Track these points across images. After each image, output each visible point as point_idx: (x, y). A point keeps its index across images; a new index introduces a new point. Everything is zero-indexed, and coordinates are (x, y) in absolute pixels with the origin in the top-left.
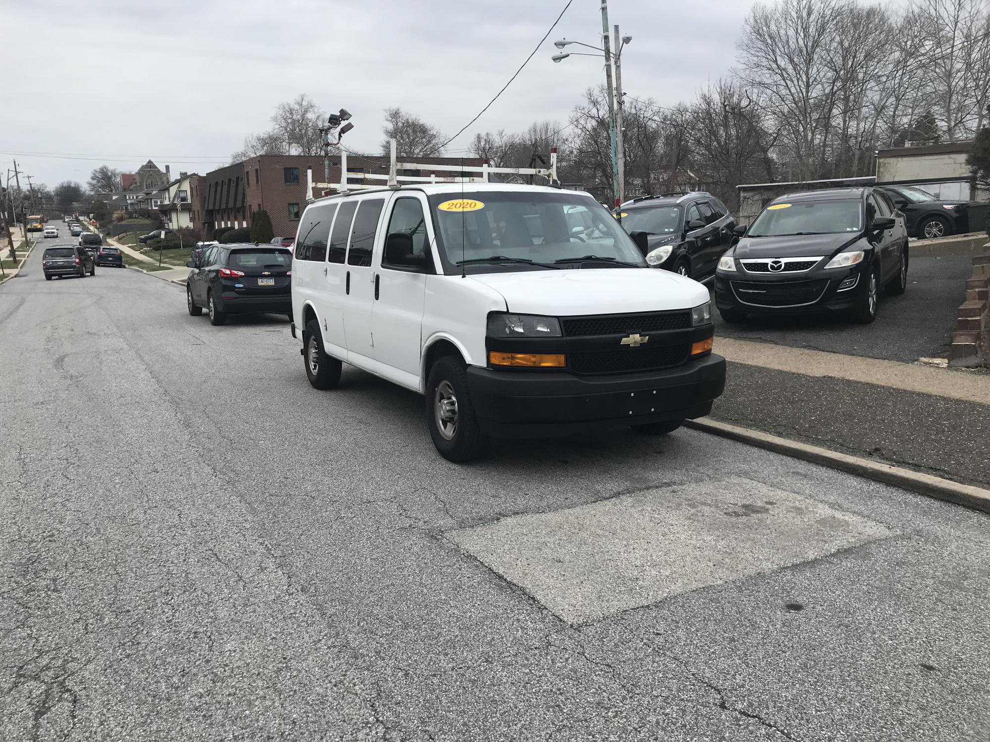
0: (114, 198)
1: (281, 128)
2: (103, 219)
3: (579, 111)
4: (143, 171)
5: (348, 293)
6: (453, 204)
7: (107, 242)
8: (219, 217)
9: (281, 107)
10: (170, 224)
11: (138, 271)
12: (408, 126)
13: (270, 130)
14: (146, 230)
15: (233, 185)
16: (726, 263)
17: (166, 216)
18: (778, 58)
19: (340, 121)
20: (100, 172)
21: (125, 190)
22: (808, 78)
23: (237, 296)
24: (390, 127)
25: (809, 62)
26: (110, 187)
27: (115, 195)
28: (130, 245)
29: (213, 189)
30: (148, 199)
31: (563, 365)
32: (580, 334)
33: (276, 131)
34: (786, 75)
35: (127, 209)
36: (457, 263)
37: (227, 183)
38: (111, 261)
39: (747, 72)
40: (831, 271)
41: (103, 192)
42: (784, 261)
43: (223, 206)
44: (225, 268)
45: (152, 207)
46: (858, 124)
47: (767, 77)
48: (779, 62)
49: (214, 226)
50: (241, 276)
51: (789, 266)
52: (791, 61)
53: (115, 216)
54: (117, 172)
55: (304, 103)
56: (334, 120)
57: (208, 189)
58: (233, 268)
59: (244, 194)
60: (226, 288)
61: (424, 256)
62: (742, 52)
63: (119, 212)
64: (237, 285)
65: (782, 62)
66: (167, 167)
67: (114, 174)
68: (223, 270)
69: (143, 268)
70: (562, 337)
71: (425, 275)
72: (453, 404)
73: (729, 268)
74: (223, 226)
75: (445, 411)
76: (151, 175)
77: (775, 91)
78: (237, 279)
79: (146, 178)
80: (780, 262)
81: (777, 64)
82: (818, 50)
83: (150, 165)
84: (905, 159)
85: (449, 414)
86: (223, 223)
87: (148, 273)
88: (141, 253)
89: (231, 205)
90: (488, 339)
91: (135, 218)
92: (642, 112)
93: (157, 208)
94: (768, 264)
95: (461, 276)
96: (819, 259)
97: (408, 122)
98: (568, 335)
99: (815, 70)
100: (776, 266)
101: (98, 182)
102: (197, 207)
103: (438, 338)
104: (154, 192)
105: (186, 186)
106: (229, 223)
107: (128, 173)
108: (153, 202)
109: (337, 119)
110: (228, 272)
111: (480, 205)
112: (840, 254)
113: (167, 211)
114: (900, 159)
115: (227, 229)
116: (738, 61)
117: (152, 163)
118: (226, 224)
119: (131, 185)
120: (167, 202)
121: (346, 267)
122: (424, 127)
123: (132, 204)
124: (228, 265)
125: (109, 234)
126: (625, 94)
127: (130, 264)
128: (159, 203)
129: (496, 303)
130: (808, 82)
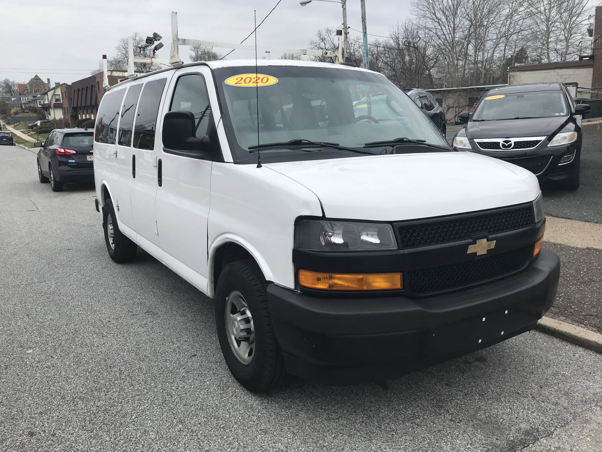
0: (13, 99)
1: (122, 55)
2: (5, 113)
3: (313, 44)
4: (32, 82)
5: (134, 177)
6: (242, 79)
7: (6, 128)
8: (81, 112)
9: (122, 41)
10: (50, 116)
11: (23, 148)
12: (204, 54)
13: (115, 56)
14: (34, 121)
15: (89, 91)
16: (461, 142)
17: (47, 111)
18: (436, 12)
19: (153, 41)
20: (4, 83)
21: (20, 94)
22: (454, 25)
23: (71, 169)
24: (194, 54)
25: (455, 14)
26: (11, 93)
27: (14, 97)
28: (22, 130)
29: (76, 93)
30: (34, 101)
31: (399, 286)
32: (419, 245)
33: (119, 56)
34: (441, 23)
35: (21, 106)
36: (249, 148)
37: (85, 89)
38: (5, 141)
39: (418, 20)
40: (553, 148)
41: (7, 96)
42: (513, 140)
43: (83, 105)
44: (60, 148)
45: (37, 106)
46: (483, 54)
47: (430, 24)
48: (437, 15)
49: (78, 118)
50: (73, 154)
51: (518, 145)
52: (444, 14)
53: (13, 111)
54: (15, 83)
55: (137, 38)
56: (150, 41)
57: (73, 93)
58: (66, 147)
59: (96, 97)
60: (61, 163)
61: (209, 140)
62: (414, 7)
63: (15, 108)
64: (70, 161)
65: (439, 15)
66: (48, 80)
67: (13, 84)
68: (59, 149)
69: (26, 146)
70: (399, 249)
71: (210, 162)
72: (247, 321)
73: (464, 146)
74: (84, 118)
75: (239, 331)
76: (37, 84)
77: (435, 32)
78: (70, 156)
79: (34, 87)
80: (510, 141)
81: (436, 16)
82: (459, 8)
83: (37, 78)
84: (526, 72)
85: (244, 334)
86: (84, 116)
87: (29, 149)
88: (28, 136)
89: (88, 104)
90: (296, 253)
91: (27, 112)
92: (353, 45)
93: (40, 106)
94: (500, 143)
95: (256, 165)
96: (543, 138)
97: (205, 51)
98: (406, 246)
99: (458, 20)
100: (507, 145)
101: (3, 89)
102: (66, 105)
103: (227, 240)
104: (39, 96)
105: (59, 92)
106: (88, 115)
107: (23, 84)
108: (38, 103)
109: (151, 40)
110: (62, 151)
111: (273, 80)
112: (558, 135)
113: (46, 108)
114: (523, 73)
115: (86, 120)
116: (412, 14)
117: (38, 77)
118: (86, 116)
119: (24, 91)
120: (46, 102)
121: (132, 150)
122: (215, 55)
123: (24, 103)
124: (62, 146)
125: (8, 123)
126: (349, 27)
127: (19, 143)
128: (42, 103)
129: (307, 204)
130: (454, 27)
